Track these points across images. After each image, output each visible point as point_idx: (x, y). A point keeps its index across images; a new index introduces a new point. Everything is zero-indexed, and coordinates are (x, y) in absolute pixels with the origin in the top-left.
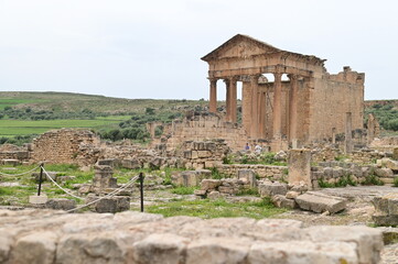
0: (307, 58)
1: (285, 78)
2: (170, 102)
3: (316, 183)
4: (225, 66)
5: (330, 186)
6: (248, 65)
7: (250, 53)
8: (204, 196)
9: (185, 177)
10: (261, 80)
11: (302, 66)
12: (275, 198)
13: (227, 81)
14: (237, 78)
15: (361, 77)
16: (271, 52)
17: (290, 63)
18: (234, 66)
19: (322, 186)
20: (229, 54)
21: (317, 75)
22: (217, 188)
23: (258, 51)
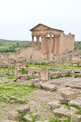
0: (59, 31)
1: (53, 36)
2: (23, 41)
3: (50, 78)
4: (36, 32)
5: (54, 78)
6: (43, 32)
7: (43, 29)
8: (15, 81)
9: (13, 72)
10: (46, 37)
11: (58, 33)
12: (35, 84)
13: (37, 37)
14: (40, 36)
15: (74, 36)
16: (49, 29)
17: (54, 32)
18: (39, 33)
19: (52, 78)
20: (37, 29)
21: (62, 35)
22: (20, 78)
23: (45, 28)
